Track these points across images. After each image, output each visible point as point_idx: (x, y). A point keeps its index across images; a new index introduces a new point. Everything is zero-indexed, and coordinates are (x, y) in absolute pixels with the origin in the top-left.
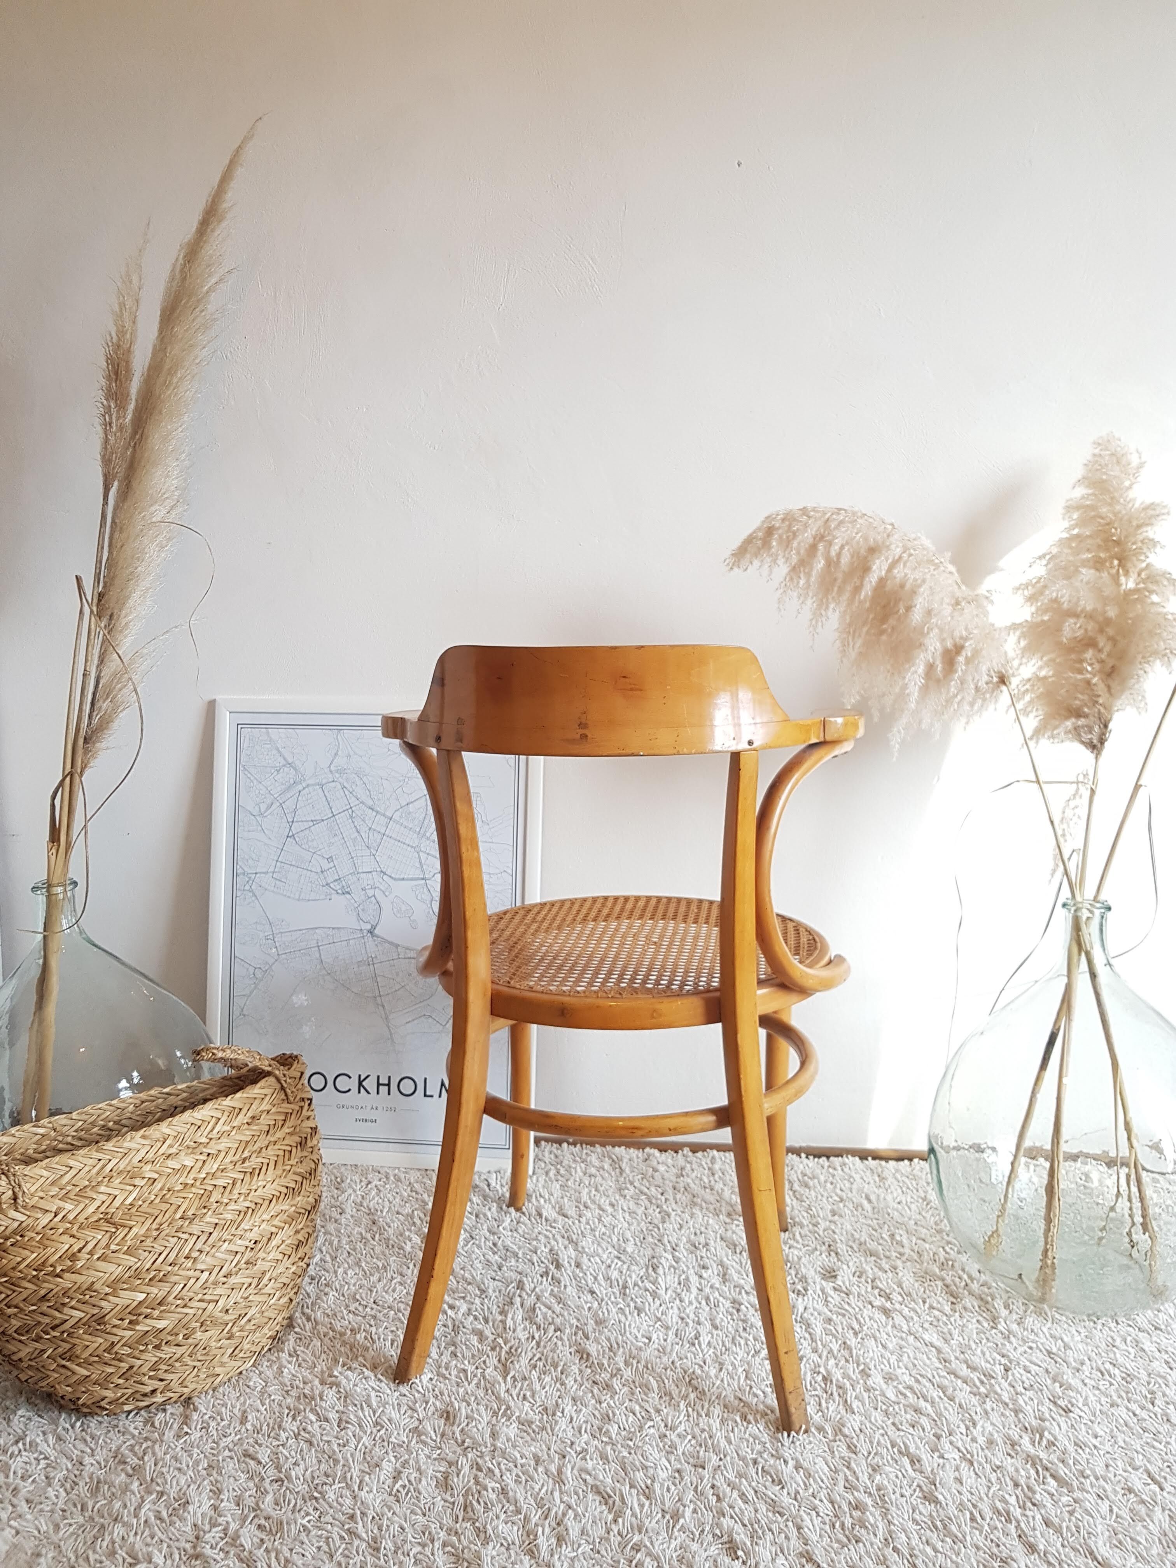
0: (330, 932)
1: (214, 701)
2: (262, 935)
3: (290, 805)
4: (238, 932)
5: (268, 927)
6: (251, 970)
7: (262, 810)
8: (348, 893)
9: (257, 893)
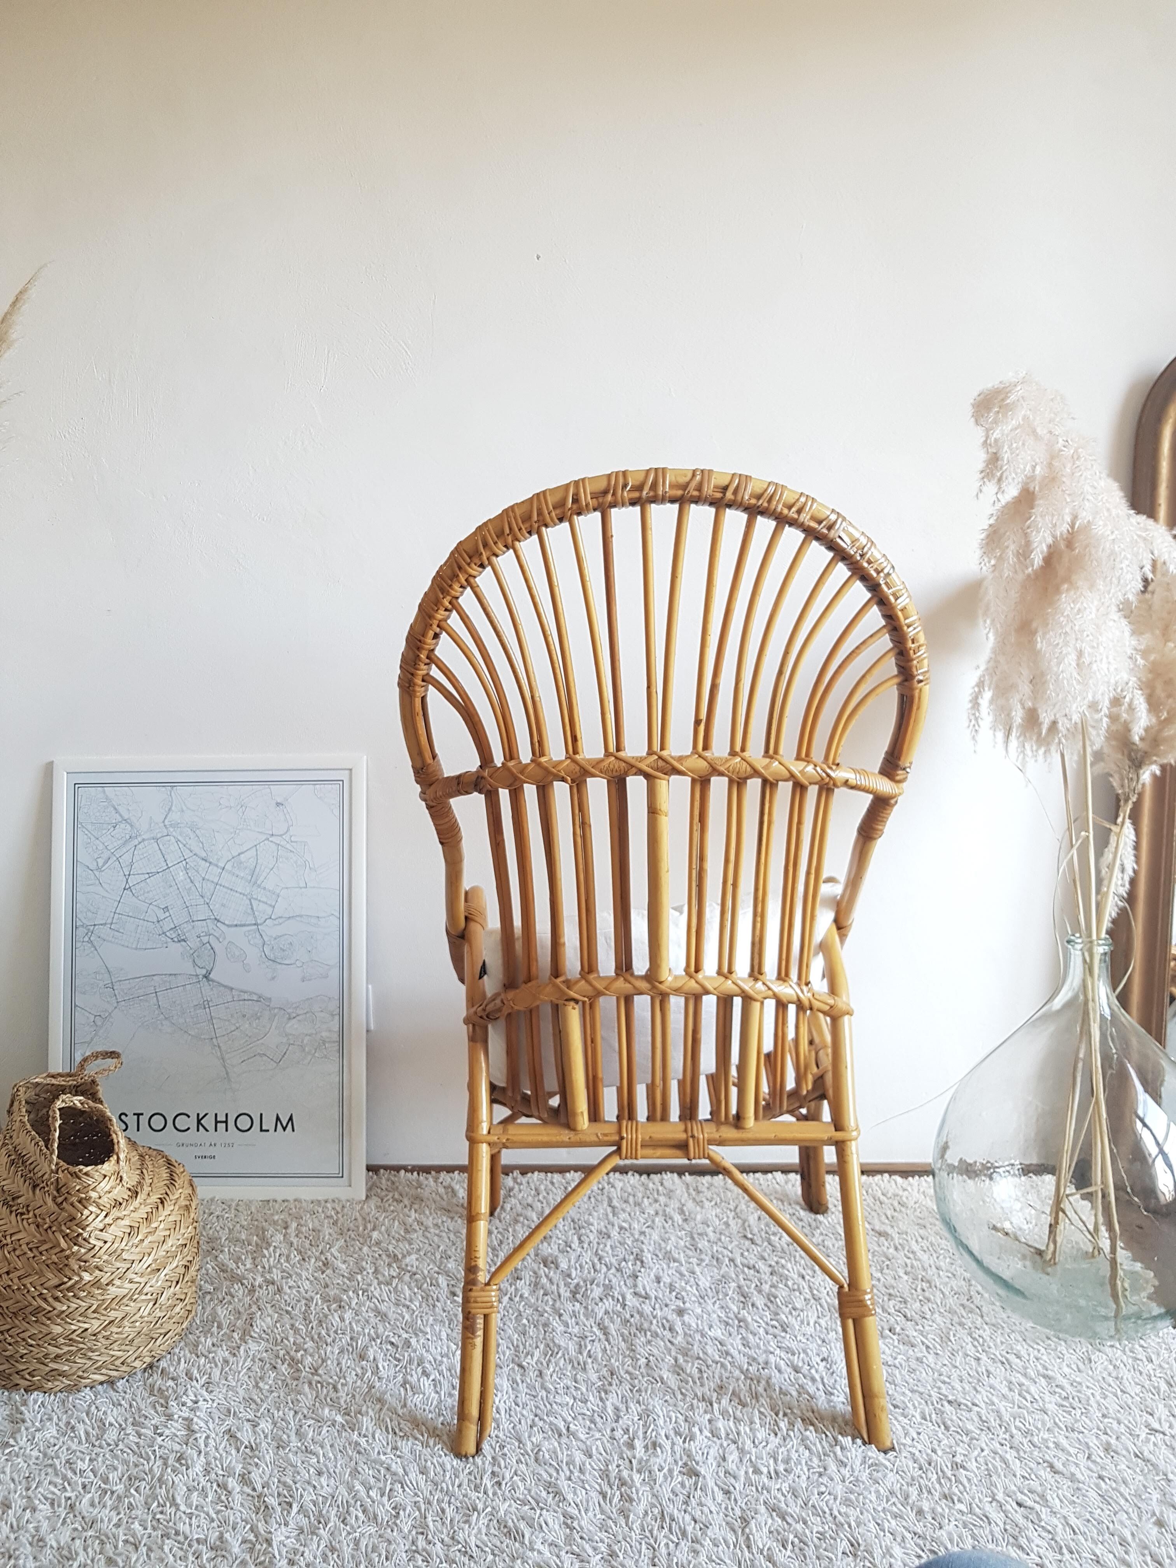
0: (167, 978)
1: (52, 763)
2: (101, 984)
3: (127, 858)
4: (78, 982)
5: (107, 975)
6: (92, 1018)
7: (100, 865)
8: (184, 940)
9: (95, 943)
